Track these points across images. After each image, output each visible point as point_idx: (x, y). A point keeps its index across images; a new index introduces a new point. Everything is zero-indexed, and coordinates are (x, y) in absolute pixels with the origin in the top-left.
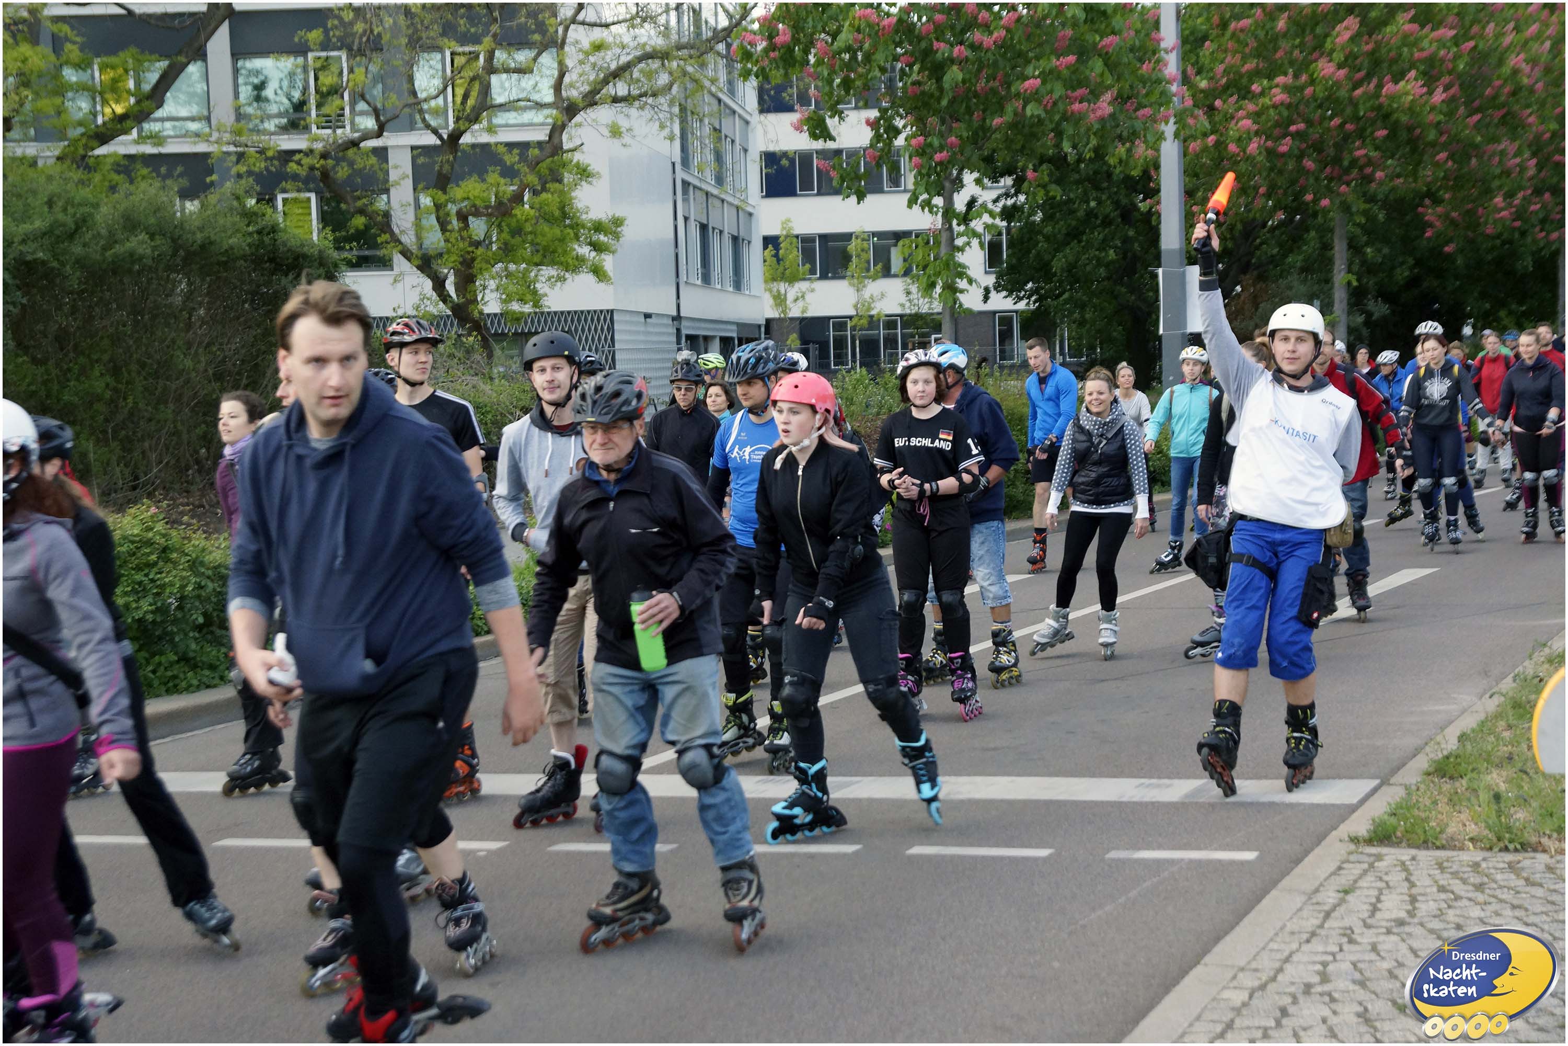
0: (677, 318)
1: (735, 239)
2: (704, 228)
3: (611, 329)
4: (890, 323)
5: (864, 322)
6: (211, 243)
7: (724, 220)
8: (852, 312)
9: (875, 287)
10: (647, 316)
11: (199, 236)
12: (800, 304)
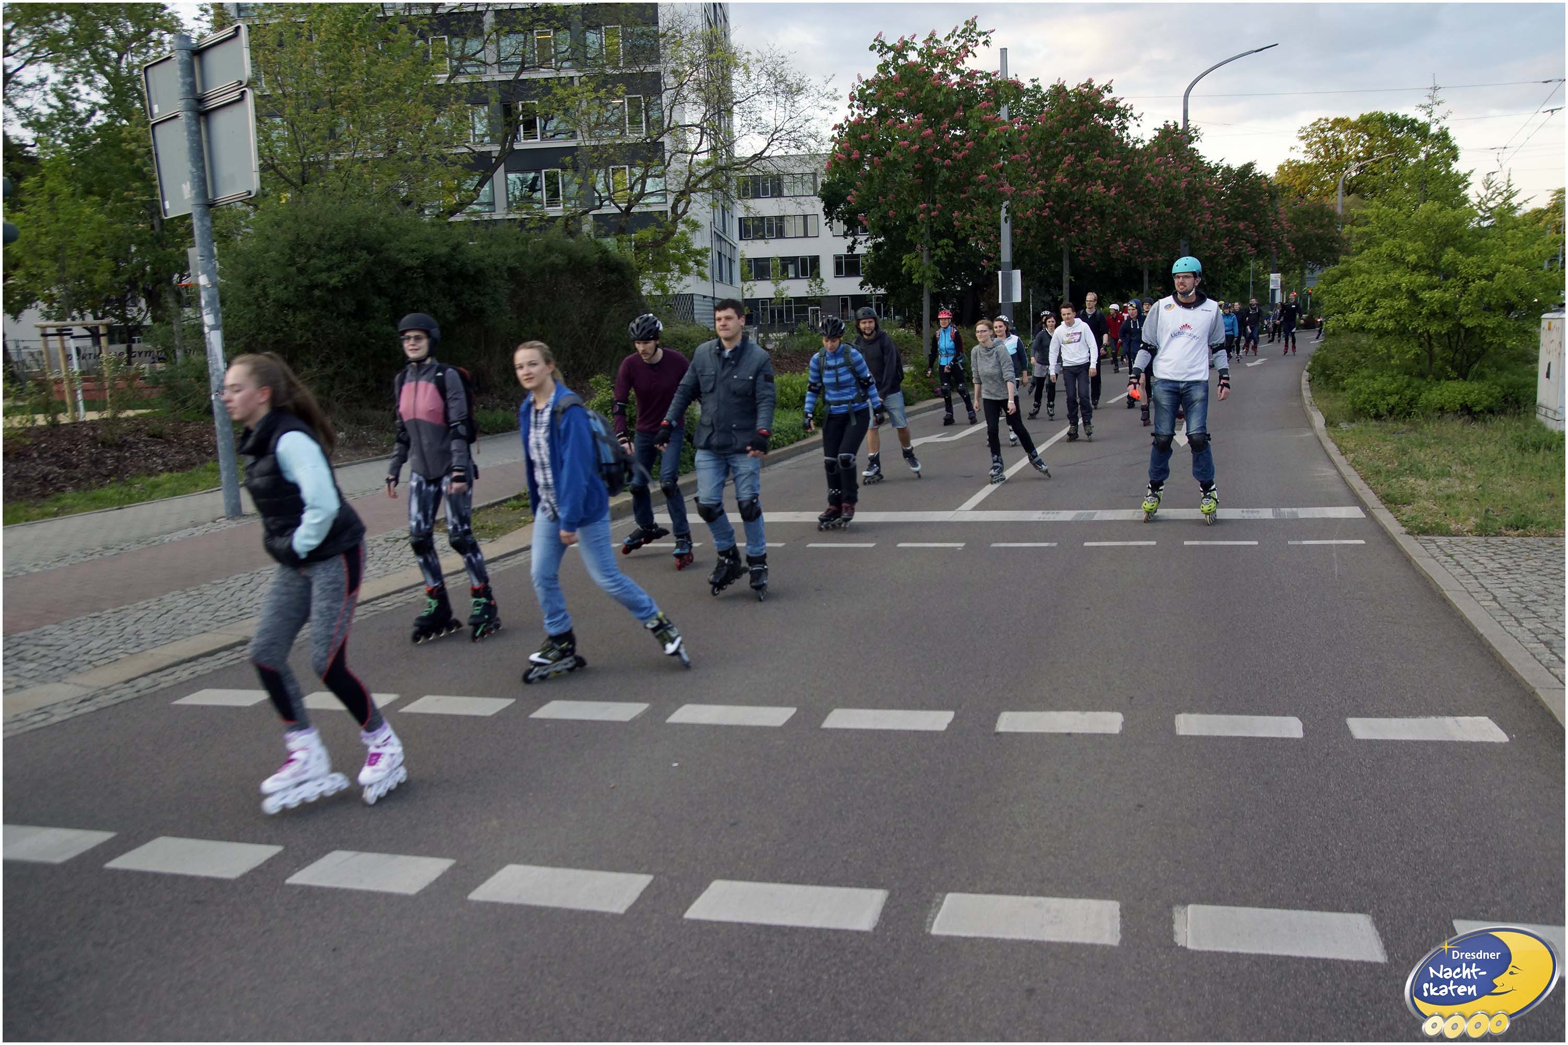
0: (714, 298)
1: (730, 259)
2: (720, 254)
3: (692, 303)
4: (789, 302)
5: (779, 301)
6: (585, 257)
7: (726, 251)
8: (773, 296)
9: (784, 284)
10: (705, 297)
11: (581, 254)
12: (750, 291)
